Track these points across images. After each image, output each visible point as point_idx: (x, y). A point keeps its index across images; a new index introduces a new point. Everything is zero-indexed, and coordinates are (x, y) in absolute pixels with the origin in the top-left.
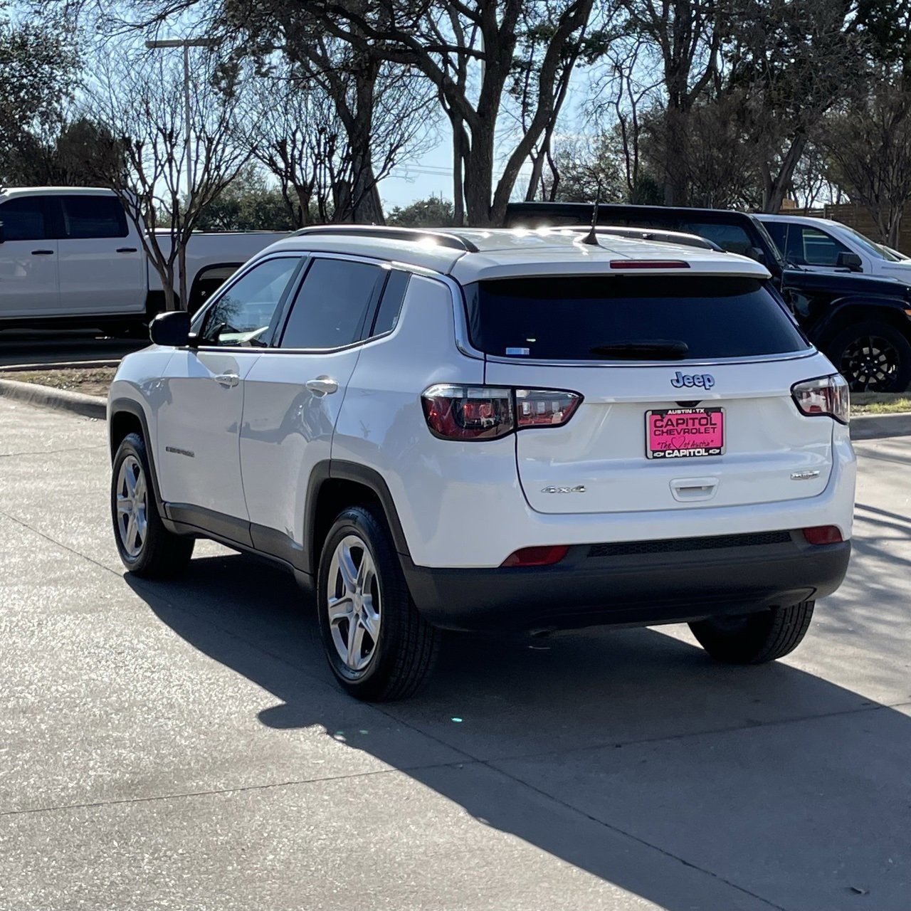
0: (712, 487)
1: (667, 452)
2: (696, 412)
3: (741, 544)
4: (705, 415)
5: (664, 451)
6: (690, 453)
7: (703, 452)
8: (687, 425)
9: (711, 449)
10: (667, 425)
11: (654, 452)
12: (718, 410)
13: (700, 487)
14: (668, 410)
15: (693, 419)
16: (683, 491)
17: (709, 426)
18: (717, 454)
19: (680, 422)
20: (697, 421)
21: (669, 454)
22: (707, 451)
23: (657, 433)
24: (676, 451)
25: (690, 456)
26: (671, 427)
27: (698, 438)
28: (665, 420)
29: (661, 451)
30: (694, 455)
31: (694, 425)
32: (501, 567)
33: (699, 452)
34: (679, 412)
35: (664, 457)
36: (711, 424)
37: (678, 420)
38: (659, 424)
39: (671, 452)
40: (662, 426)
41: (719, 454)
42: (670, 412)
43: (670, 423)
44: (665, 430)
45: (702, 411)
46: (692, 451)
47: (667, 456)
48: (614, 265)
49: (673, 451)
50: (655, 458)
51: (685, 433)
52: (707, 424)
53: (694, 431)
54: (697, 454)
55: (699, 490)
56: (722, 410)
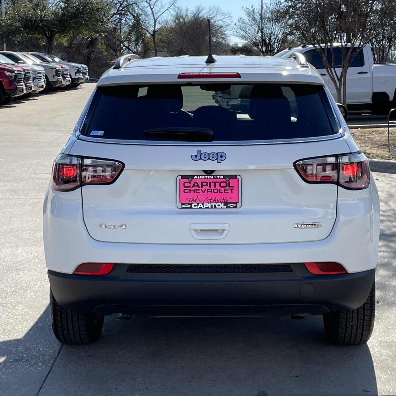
0: (224, 230)
1: (193, 205)
2: (217, 178)
3: (247, 271)
4: (224, 180)
5: (191, 204)
6: (212, 206)
7: (222, 205)
8: (210, 187)
9: (229, 203)
10: (194, 186)
11: (182, 204)
12: (235, 177)
13: (218, 230)
14: (194, 176)
15: (215, 183)
16: (203, 232)
17: (227, 187)
18: (234, 207)
19: (203, 184)
20: (218, 184)
21: (195, 206)
22: (226, 204)
23: (185, 191)
24: (201, 204)
25: (212, 207)
26: (197, 188)
27: (218, 196)
28: (192, 183)
29: (189, 204)
30: (215, 207)
31: (215, 187)
32: (73, 274)
33: (219, 205)
34: (203, 177)
35: (191, 207)
36: (229, 186)
37: (202, 183)
38: (186, 185)
39: (197, 204)
40: (190, 186)
41: (236, 207)
42: (196, 177)
43: (196, 185)
44: (192, 189)
45: (222, 177)
46: (213, 204)
47: (193, 207)
48: (180, 76)
49: (198, 204)
50: (183, 208)
51: (208, 191)
52: (226, 186)
53: (216, 191)
54: (217, 206)
55: (217, 231)
56: (238, 177)
